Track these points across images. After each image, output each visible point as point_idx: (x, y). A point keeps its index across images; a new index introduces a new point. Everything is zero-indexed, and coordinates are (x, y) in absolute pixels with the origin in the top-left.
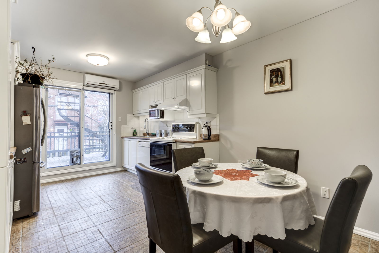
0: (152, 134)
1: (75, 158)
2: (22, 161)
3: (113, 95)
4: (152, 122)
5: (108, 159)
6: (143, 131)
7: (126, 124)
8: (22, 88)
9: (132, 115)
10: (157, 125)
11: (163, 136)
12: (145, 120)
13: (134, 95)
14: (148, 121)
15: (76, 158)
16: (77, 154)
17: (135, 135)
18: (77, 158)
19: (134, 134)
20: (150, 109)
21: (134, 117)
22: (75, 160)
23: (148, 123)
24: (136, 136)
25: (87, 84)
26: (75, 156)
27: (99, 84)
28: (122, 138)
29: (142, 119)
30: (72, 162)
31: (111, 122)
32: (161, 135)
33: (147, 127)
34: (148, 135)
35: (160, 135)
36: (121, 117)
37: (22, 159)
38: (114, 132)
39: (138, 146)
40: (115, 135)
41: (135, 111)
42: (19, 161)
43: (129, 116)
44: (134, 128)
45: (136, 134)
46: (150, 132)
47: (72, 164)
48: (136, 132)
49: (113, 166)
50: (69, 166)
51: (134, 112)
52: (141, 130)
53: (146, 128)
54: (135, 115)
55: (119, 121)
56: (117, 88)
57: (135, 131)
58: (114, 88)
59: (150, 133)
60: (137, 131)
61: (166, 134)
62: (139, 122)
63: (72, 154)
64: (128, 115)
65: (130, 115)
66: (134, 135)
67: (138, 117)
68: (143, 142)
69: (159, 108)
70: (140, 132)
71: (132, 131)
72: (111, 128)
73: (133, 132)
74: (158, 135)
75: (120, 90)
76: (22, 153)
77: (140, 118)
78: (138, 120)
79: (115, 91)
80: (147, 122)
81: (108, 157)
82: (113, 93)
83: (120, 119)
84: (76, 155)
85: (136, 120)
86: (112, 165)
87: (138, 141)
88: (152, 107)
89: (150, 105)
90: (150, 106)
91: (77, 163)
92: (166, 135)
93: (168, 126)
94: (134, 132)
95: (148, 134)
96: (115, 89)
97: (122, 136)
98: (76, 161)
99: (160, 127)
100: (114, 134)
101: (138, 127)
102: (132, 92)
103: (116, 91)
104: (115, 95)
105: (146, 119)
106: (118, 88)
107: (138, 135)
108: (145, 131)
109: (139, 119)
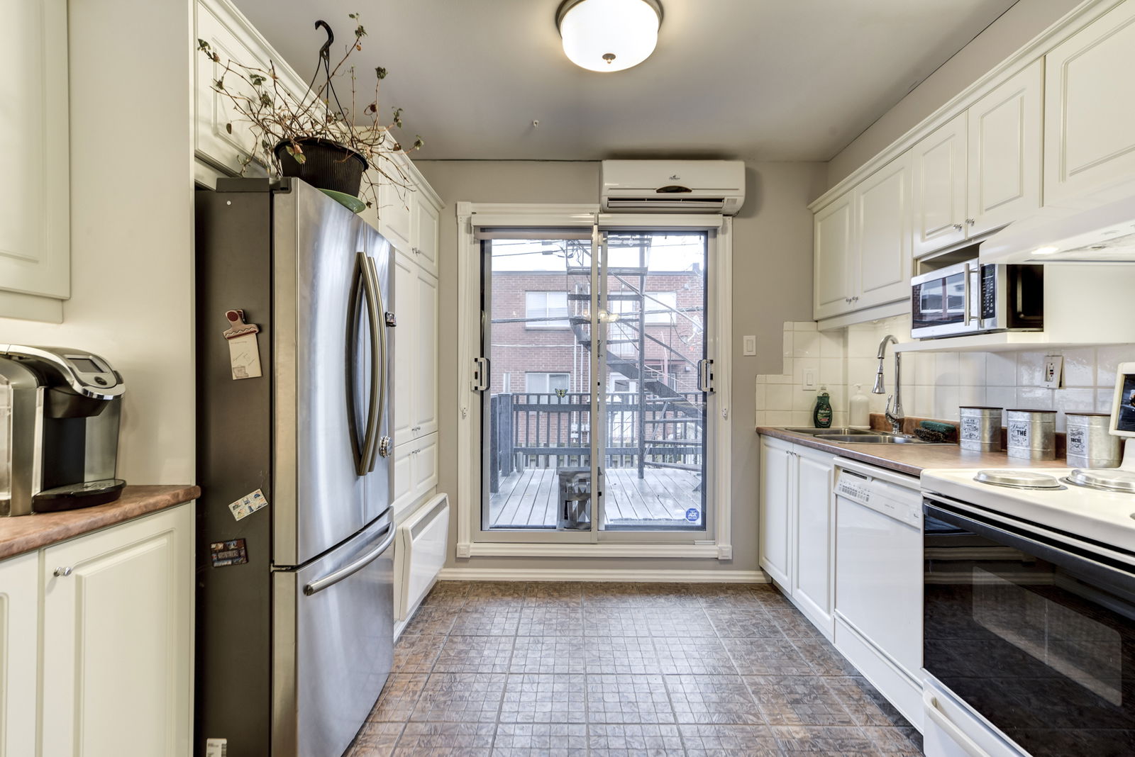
0: (925, 424)
1: (575, 504)
2: (231, 554)
3: (720, 236)
4: (927, 355)
5: (699, 522)
6: (867, 405)
7: (777, 367)
8: (229, 203)
9: (809, 326)
10: (966, 372)
11: (1017, 448)
12: (883, 345)
13: (819, 226)
14: (897, 354)
15: (577, 502)
16: (583, 487)
17: (824, 420)
18: (582, 504)
19: (820, 417)
20: (915, 274)
21: (820, 332)
22: (575, 511)
23: (898, 364)
24: (828, 425)
25: (610, 199)
26: (575, 494)
27: (654, 194)
28: (760, 433)
29: (862, 346)
30: (566, 518)
31: (712, 362)
32: (999, 443)
33: (893, 382)
34: (901, 430)
35: (987, 441)
36: (753, 338)
37: (232, 547)
38: (722, 404)
39: (837, 495)
40: (726, 418)
41: (821, 305)
42: (221, 551)
43: (793, 331)
44: (818, 388)
45: (829, 416)
46: (907, 413)
47: (565, 523)
48: (829, 407)
49: (717, 558)
50: (555, 528)
51: (818, 307)
52: (858, 397)
53: (886, 387)
54: (822, 325)
55: (746, 353)
56: (734, 201)
57: (823, 404)
58: (720, 200)
59: (910, 421)
60: (836, 402)
61: (1046, 435)
62: (846, 357)
63: (563, 484)
64: (787, 325)
65: (799, 326)
66: (817, 423)
67: (842, 333)
68: (868, 482)
69: (998, 253)
70: (850, 407)
71: (810, 403)
72: (709, 387)
73: (815, 405)
74: (972, 443)
75: (748, 209)
76: (232, 513)
77: (853, 336)
78: (841, 350)
79: (729, 219)
80: (893, 359)
81: (700, 511)
82: (720, 229)
83: (749, 345)
84: (579, 490)
85: (829, 347)
86: (714, 554)
87: (837, 467)
88: (926, 267)
89: (916, 254)
90: (916, 260)
91: (581, 523)
92: (1052, 449)
93: (1067, 382)
94: (818, 407)
95: (900, 423)
96: (725, 206)
97: (758, 425)
98: (580, 514)
99: (983, 386)
100: (721, 414)
101: (841, 382)
102: (810, 209)
103: (733, 216)
104: (728, 236)
105: (889, 343)
106: (741, 200)
107: (839, 423)
108: (882, 406)
109: (845, 344)
